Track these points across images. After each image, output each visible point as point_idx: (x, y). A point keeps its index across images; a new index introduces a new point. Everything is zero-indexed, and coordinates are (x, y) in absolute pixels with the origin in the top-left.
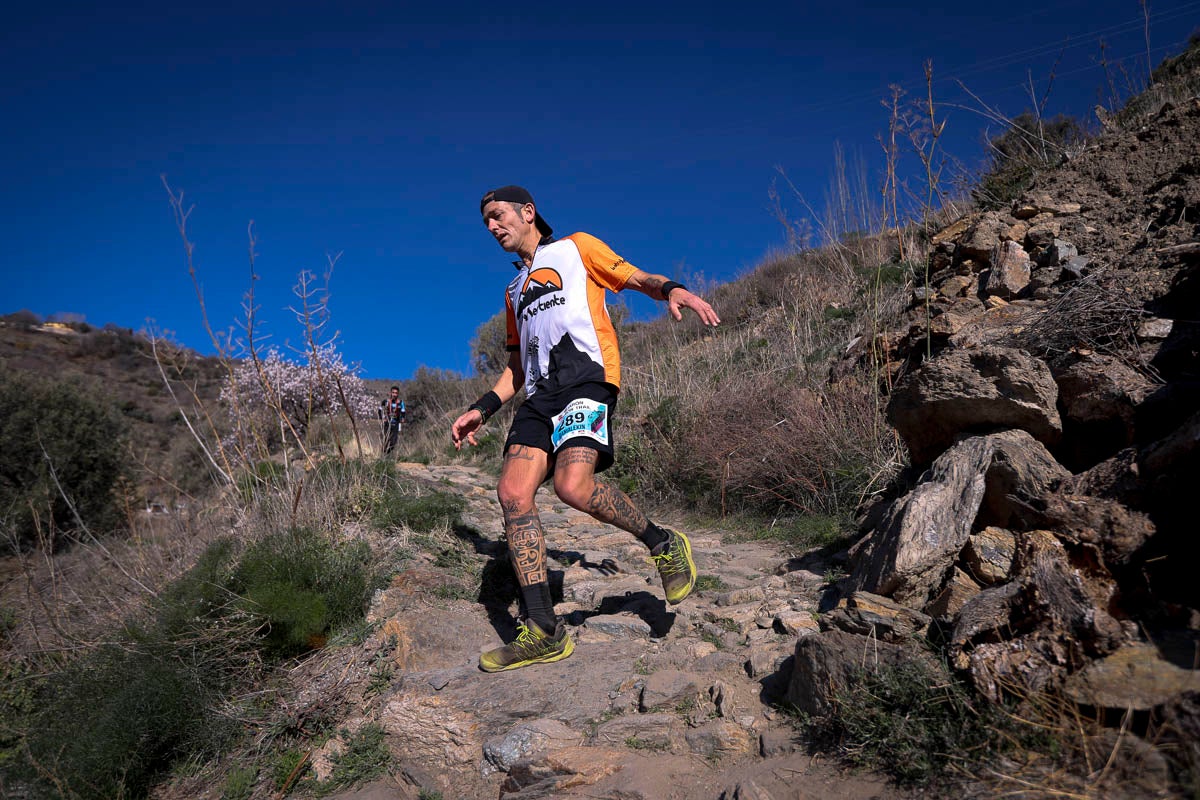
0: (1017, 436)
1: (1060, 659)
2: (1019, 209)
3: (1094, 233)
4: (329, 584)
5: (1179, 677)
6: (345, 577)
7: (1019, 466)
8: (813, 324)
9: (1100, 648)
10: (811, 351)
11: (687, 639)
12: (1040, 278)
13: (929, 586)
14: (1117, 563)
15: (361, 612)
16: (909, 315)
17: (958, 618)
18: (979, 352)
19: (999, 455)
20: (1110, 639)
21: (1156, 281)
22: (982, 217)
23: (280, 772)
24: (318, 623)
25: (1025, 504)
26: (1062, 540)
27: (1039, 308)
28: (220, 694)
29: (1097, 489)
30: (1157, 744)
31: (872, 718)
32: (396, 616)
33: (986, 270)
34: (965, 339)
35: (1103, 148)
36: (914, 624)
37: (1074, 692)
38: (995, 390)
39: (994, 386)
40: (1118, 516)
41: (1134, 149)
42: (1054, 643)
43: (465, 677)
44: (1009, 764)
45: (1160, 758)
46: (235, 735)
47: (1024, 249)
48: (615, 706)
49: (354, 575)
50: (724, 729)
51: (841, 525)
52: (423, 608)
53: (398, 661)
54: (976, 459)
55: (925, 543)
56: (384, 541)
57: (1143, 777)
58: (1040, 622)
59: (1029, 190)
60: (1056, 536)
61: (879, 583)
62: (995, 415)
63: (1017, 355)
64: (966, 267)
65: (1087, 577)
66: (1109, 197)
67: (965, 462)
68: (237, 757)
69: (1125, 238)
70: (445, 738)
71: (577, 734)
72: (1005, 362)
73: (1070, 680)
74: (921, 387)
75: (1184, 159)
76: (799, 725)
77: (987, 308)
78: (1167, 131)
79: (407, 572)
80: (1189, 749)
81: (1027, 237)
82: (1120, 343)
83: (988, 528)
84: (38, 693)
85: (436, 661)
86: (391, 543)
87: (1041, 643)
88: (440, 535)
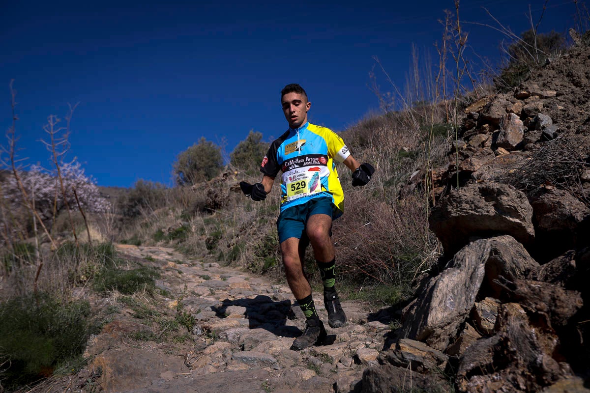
0: (506, 240)
1: (522, 387)
2: (518, 93)
3: (563, 110)
4: (58, 331)
6: (70, 326)
7: (507, 258)
8: (391, 161)
9: (546, 380)
10: (389, 178)
11: (298, 367)
12: (529, 137)
13: (449, 335)
14: (559, 325)
15: (80, 350)
16: (449, 158)
17: (463, 357)
18: (484, 186)
19: (495, 251)
20: (552, 374)
22: (495, 97)
24: (47, 360)
25: (504, 286)
26: (525, 309)
27: (527, 156)
29: (551, 275)
32: (103, 354)
33: (497, 131)
35: (571, 56)
36: (437, 360)
38: (493, 210)
39: (493, 208)
40: (560, 295)
42: (518, 375)
47: (520, 119)
49: (77, 325)
51: (403, 292)
52: (123, 347)
53: (102, 385)
54: (480, 254)
55: (446, 308)
56: (100, 301)
58: (511, 362)
59: (525, 81)
60: (522, 307)
61: (418, 333)
62: (493, 225)
63: (507, 189)
64: (485, 129)
65: (541, 333)
66: (574, 87)
67: (473, 256)
69: (581, 114)
72: (500, 193)
74: (449, 207)
77: (496, 155)
79: (113, 322)
81: (523, 111)
82: (570, 183)
83: (487, 298)
85: (128, 385)
86: (105, 303)
87: (510, 376)
88: (140, 298)
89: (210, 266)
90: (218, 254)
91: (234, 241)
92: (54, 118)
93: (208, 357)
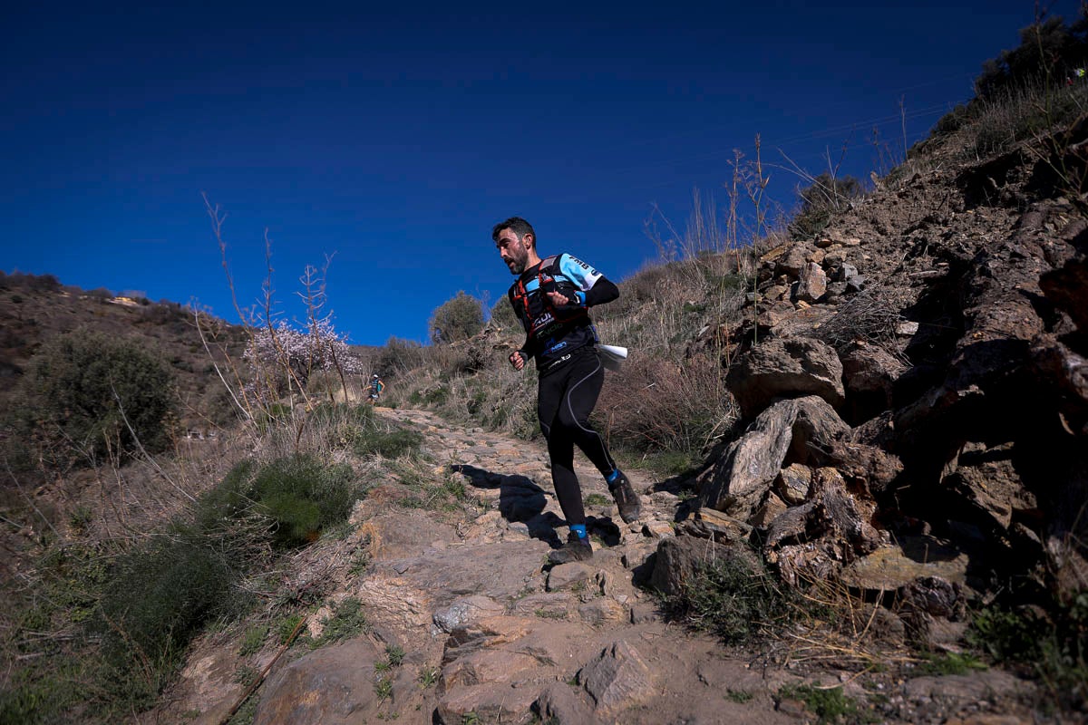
0: (815, 400)
1: (838, 556)
2: (819, 241)
3: (869, 260)
4: (322, 496)
5: (914, 568)
6: (334, 490)
7: (815, 421)
8: (676, 315)
9: (864, 549)
10: (673, 335)
12: (832, 289)
13: (752, 504)
14: (878, 490)
15: (345, 515)
16: (743, 312)
17: (771, 527)
18: (790, 341)
19: (802, 413)
20: (872, 542)
21: (909, 296)
23: (284, 630)
24: (313, 524)
25: (819, 449)
26: (842, 474)
27: (832, 310)
28: (241, 573)
29: (867, 439)
30: (898, 614)
31: (710, 597)
32: (371, 520)
33: (796, 282)
34: (781, 330)
35: (875, 202)
36: (741, 531)
37: (846, 579)
38: (800, 368)
39: (800, 365)
40: (880, 458)
41: (895, 203)
42: (835, 545)
43: (420, 565)
44: (802, 629)
45: (900, 623)
46: (252, 603)
47: (822, 269)
48: (528, 587)
49: (341, 489)
50: (606, 604)
51: (691, 460)
52: (391, 514)
53: (372, 552)
54: (786, 416)
55: (750, 475)
56: (363, 465)
57: (889, 636)
58: (826, 531)
59: (826, 228)
60: (839, 471)
61: (717, 502)
62: (799, 385)
63: (816, 344)
64: (782, 279)
65: (858, 500)
66: (879, 235)
67: (778, 418)
68: (253, 619)
69: (889, 264)
70: (405, 608)
71: (501, 607)
72: (808, 348)
73: (844, 572)
74: (750, 364)
75: (927, 212)
76: (659, 601)
77: (796, 309)
78: (917, 193)
79: (379, 488)
80: (918, 616)
81: (825, 261)
82: (884, 338)
83: (793, 464)
84: (109, 569)
85: (399, 553)
86: (368, 466)
87: (826, 545)
88: (403, 462)
89: (474, 431)
90: (481, 419)
91: (499, 404)
92: (310, 269)
93: (481, 527)
